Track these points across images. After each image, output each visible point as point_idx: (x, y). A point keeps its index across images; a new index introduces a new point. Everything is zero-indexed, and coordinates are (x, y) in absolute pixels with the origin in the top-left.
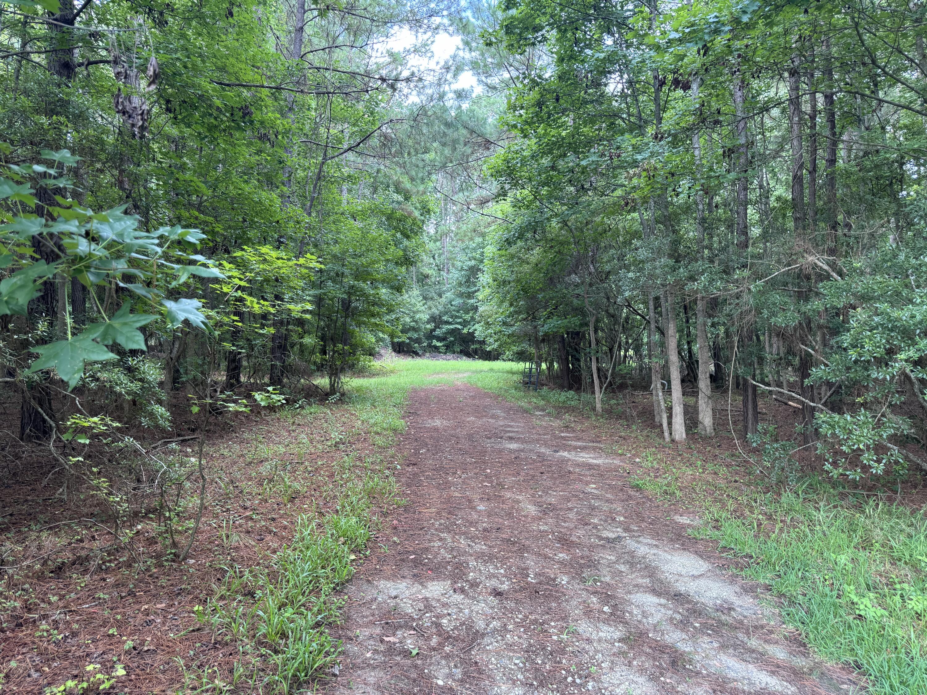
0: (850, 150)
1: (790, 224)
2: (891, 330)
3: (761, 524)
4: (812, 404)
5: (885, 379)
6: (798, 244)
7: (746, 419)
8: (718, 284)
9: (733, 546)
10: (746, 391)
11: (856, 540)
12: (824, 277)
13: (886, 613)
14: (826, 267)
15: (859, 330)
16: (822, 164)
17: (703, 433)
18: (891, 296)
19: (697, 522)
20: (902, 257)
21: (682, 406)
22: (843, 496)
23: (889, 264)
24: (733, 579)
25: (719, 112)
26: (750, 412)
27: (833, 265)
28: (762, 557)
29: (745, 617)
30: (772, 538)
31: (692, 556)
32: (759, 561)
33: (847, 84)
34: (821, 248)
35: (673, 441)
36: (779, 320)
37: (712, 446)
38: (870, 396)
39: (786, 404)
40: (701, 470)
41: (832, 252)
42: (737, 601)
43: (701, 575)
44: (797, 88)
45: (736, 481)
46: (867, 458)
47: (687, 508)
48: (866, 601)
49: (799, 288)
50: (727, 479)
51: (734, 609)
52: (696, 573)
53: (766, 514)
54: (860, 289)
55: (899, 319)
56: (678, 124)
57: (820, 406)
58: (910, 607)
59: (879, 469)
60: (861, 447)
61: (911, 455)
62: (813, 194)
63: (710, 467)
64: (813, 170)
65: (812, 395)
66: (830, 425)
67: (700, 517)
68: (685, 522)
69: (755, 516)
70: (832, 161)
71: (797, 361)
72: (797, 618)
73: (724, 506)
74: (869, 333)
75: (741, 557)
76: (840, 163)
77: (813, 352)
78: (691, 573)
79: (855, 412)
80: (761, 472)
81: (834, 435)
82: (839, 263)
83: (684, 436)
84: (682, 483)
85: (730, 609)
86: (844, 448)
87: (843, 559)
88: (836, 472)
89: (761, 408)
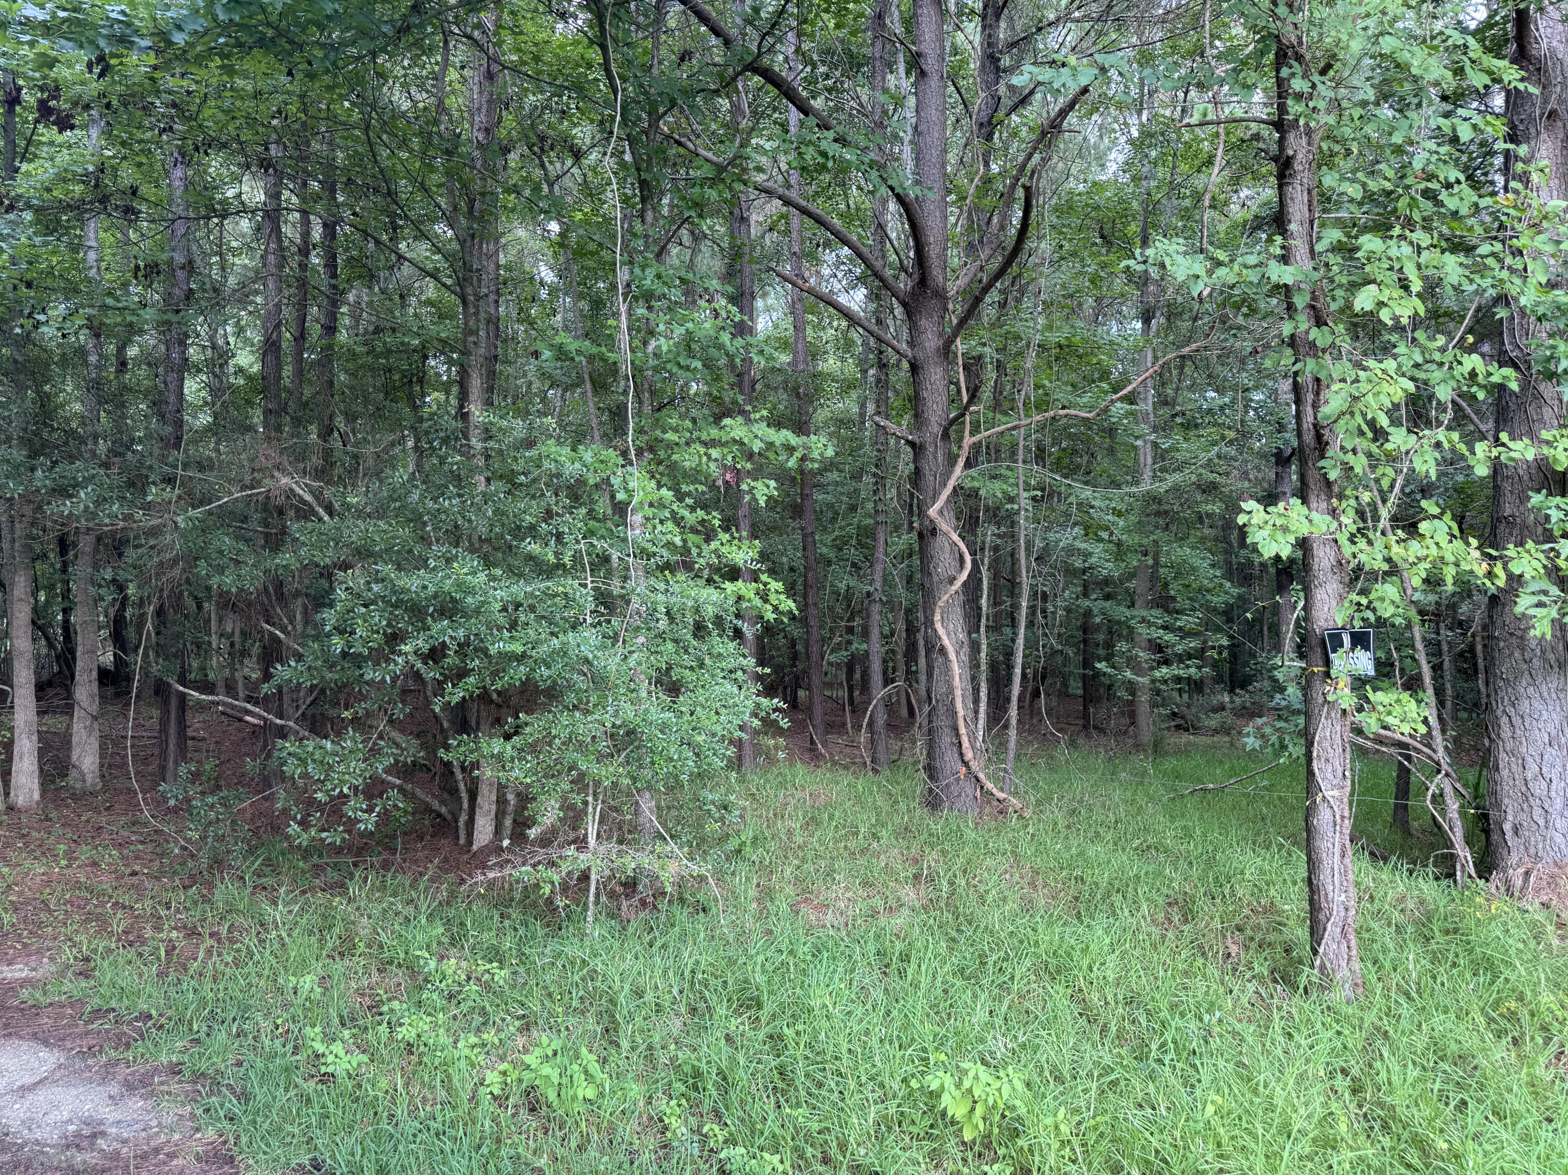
0: (356, 319)
1: (257, 417)
2: (396, 606)
3: (174, 948)
4: (278, 721)
5: (383, 680)
6: (268, 454)
7: (164, 752)
8: (115, 507)
9: (113, 1004)
10: (166, 702)
11: (330, 945)
12: (305, 513)
13: (365, 1058)
14: (308, 497)
15: (349, 605)
16: (315, 330)
17: (78, 786)
18: (399, 552)
19: (46, 968)
20: (415, 496)
21: (35, 738)
22: (318, 870)
23: (398, 504)
24: (107, 1073)
25: (134, 193)
26: (172, 741)
27: (318, 495)
28: (169, 1013)
29: (125, 1142)
30: (191, 972)
31: (25, 1045)
32: (163, 1020)
33: (354, 214)
34: (302, 465)
35: (11, 808)
36: (228, 581)
37: (96, 810)
38: (361, 708)
39: (240, 720)
40: (63, 863)
41: (319, 474)
42: (108, 1113)
43: (40, 1082)
44: (277, 196)
45: (134, 874)
46: (354, 808)
47: (25, 945)
48: (338, 1047)
49: (267, 526)
50: (116, 871)
51: (103, 1134)
52: (28, 1080)
53: (185, 927)
54: (354, 538)
55: (405, 591)
56: (49, 190)
57: (291, 724)
58: (400, 1037)
59: (368, 822)
60: (345, 790)
61: (418, 792)
62: (299, 373)
63: (85, 853)
64: (301, 337)
65: (281, 706)
66: (300, 759)
67: (52, 959)
68: (17, 975)
69: (163, 936)
70: (330, 329)
71: (256, 649)
72: (222, 1114)
73: (104, 927)
74: (363, 610)
75: (130, 1023)
76: (343, 336)
77: (282, 636)
78: (19, 1084)
79: (338, 734)
80: (184, 848)
81: (305, 775)
82: (327, 494)
83: (36, 796)
84: (20, 894)
85: (94, 1136)
86: (319, 795)
87: (308, 982)
88: (305, 836)
89: (196, 730)
